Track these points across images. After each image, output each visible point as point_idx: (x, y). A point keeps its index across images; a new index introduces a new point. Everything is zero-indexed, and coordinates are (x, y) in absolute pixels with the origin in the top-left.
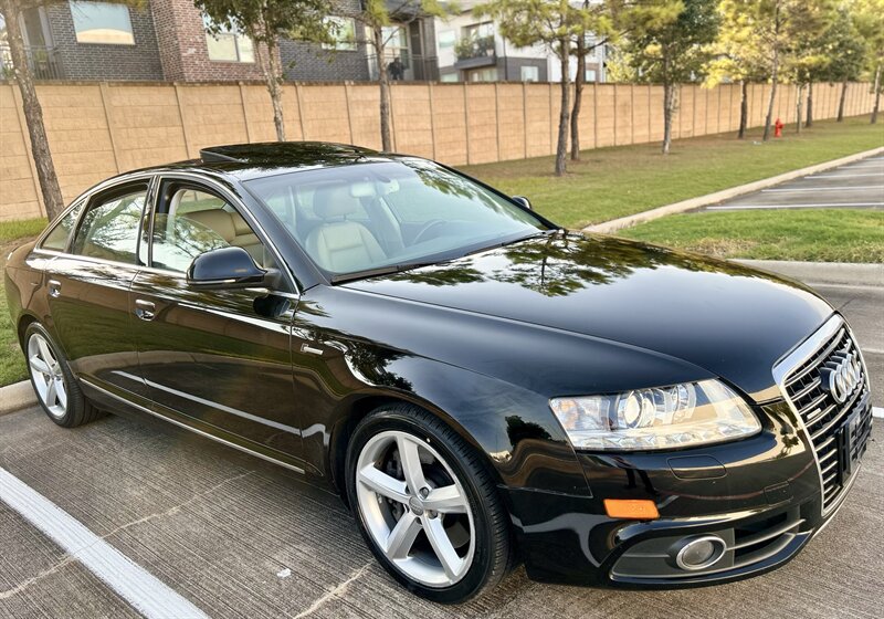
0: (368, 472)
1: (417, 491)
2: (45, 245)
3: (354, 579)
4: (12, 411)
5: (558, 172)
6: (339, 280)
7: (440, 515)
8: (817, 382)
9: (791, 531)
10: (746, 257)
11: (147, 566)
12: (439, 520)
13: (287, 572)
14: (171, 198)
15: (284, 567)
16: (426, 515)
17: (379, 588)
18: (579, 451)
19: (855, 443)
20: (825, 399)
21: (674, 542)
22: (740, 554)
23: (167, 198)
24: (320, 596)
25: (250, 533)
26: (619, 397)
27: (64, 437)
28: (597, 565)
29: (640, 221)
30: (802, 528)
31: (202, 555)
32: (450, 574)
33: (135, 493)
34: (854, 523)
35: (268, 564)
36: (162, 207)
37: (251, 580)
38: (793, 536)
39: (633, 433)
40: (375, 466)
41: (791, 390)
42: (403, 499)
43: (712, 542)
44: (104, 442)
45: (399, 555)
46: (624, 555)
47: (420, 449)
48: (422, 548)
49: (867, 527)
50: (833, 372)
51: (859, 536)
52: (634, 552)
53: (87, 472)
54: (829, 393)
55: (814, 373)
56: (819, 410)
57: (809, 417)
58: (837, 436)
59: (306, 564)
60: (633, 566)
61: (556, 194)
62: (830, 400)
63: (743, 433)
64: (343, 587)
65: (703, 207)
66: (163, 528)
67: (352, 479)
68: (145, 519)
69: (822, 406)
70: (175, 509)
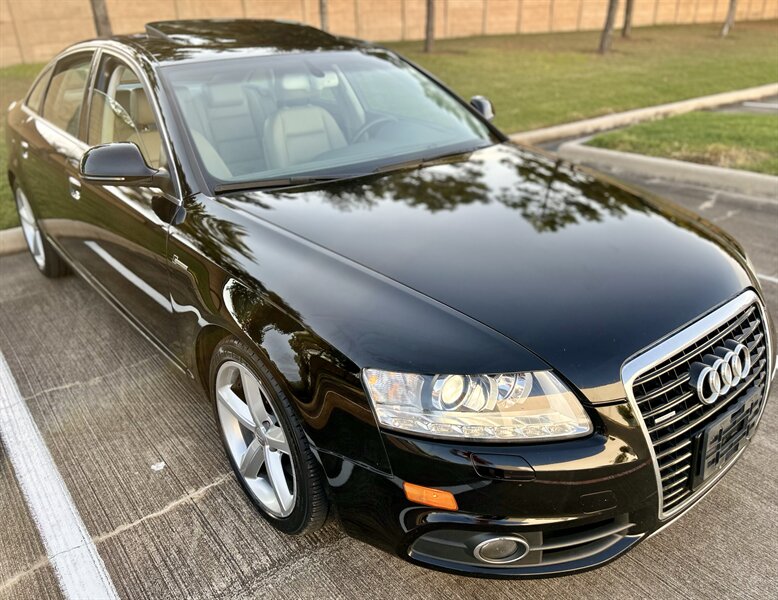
0: (226, 393)
1: (260, 421)
2: (29, 104)
3: (215, 484)
4: (12, 253)
6: (222, 189)
8: (685, 378)
9: (619, 533)
12: (278, 456)
13: (159, 466)
15: (161, 459)
16: (267, 447)
17: (233, 498)
18: (383, 429)
19: (716, 449)
20: (686, 401)
24: (177, 498)
25: (148, 417)
26: (437, 376)
30: (631, 531)
31: (97, 433)
32: (281, 508)
33: (73, 356)
35: (149, 453)
36: (102, 84)
37: (127, 468)
38: (620, 537)
40: (231, 388)
41: (638, 391)
42: (252, 427)
44: (72, 297)
45: (252, 476)
46: (423, 537)
50: (707, 369)
52: (433, 536)
53: (44, 328)
54: (694, 393)
55: (682, 369)
56: (674, 413)
57: (657, 421)
58: (694, 440)
59: (181, 460)
62: (692, 402)
64: (202, 490)
66: (78, 399)
68: (67, 386)
70: (98, 380)
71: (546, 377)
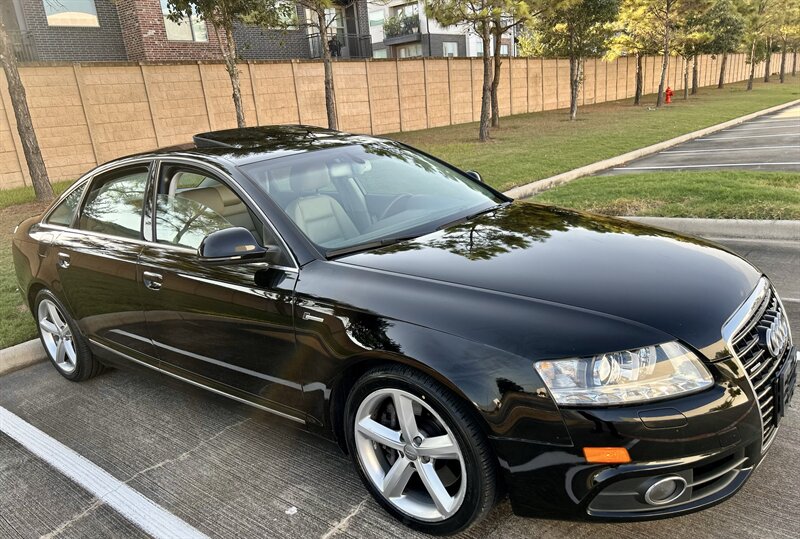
0: (365, 423)
1: (411, 439)
2: (51, 220)
3: (353, 514)
4: (24, 367)
5: (482, 138)
6: (332, 255)
7: (432, 460)
8: (756, 339)
9: (736, 468)
10: (656, 215)
11: (168, 507)
12: (430, 464)
13: (293, 511)
14: (170, 179)
15: (290, 505)
16: (419, 460)
17: (377, 522)
18: (561, 407)
19: (787, 390)
20: (764, 354)
21: (642, 482)
22: (697, 490)
23: (166, 180)
24: (326, 531)
25: (256, 476)
26: (594, 359)
27: (75, 391)
28: (577, 502)
29: (557, 183)
30: (746, 465)
31: (215, 496)
32: (442, 510)
33: (148, 441)
34: (778, 454)
35: (275, 502)
36: (163, 189)
37: (263, 518)
38: (738, 471)
39: (607, 389)
40: (371, 418)
41: (737, 348)
42: (398, 446)
43: (674, 480)
44: (111, 394)
45: (394, 494)
46: (601, 494)
47: (415, 404)
48: (416, 488)
49: (789, 457)
50: (769, 330)
51: (783, 466)
52: (608, 491)
53: (101, 422)
54: (766, 348)
55: (753, 331)
56: (759, 363)
57: (752, 370)
58: (773, 385)
59: (308, 502)
60: (609, 503)
61: (483, 159)
62: (767, 354)
63: (699, 387)
64: (345, 521)
65: (610, 169)
66: (178, 472)
67: (350, 430)
68: (160, 465)
69: (761, 360)
70: (185, 456)
71: (671, 348)
